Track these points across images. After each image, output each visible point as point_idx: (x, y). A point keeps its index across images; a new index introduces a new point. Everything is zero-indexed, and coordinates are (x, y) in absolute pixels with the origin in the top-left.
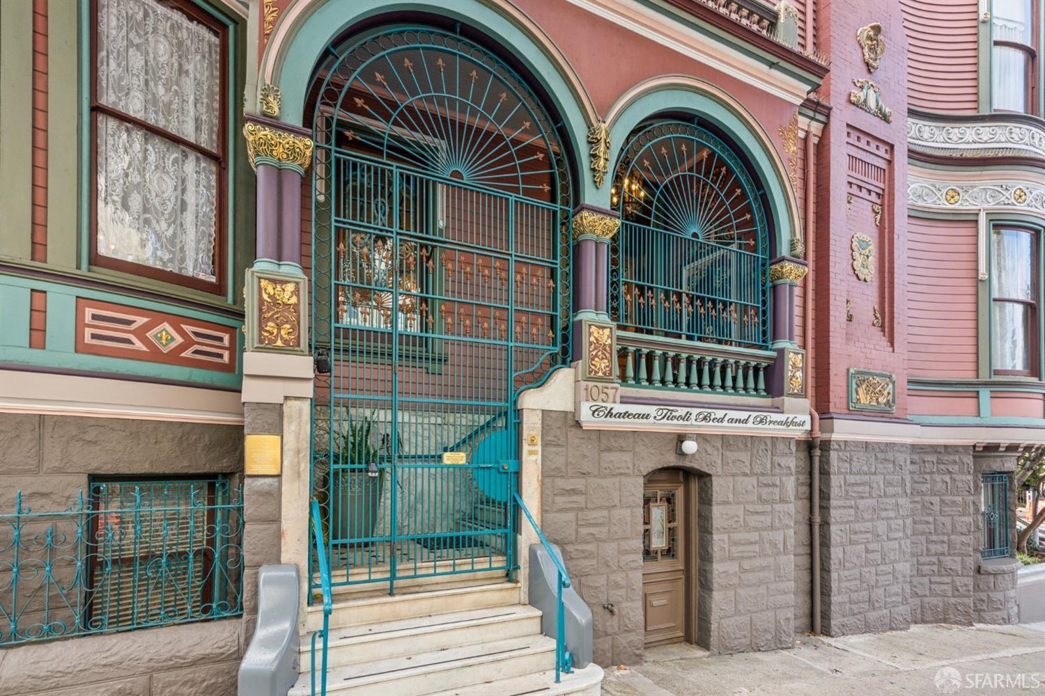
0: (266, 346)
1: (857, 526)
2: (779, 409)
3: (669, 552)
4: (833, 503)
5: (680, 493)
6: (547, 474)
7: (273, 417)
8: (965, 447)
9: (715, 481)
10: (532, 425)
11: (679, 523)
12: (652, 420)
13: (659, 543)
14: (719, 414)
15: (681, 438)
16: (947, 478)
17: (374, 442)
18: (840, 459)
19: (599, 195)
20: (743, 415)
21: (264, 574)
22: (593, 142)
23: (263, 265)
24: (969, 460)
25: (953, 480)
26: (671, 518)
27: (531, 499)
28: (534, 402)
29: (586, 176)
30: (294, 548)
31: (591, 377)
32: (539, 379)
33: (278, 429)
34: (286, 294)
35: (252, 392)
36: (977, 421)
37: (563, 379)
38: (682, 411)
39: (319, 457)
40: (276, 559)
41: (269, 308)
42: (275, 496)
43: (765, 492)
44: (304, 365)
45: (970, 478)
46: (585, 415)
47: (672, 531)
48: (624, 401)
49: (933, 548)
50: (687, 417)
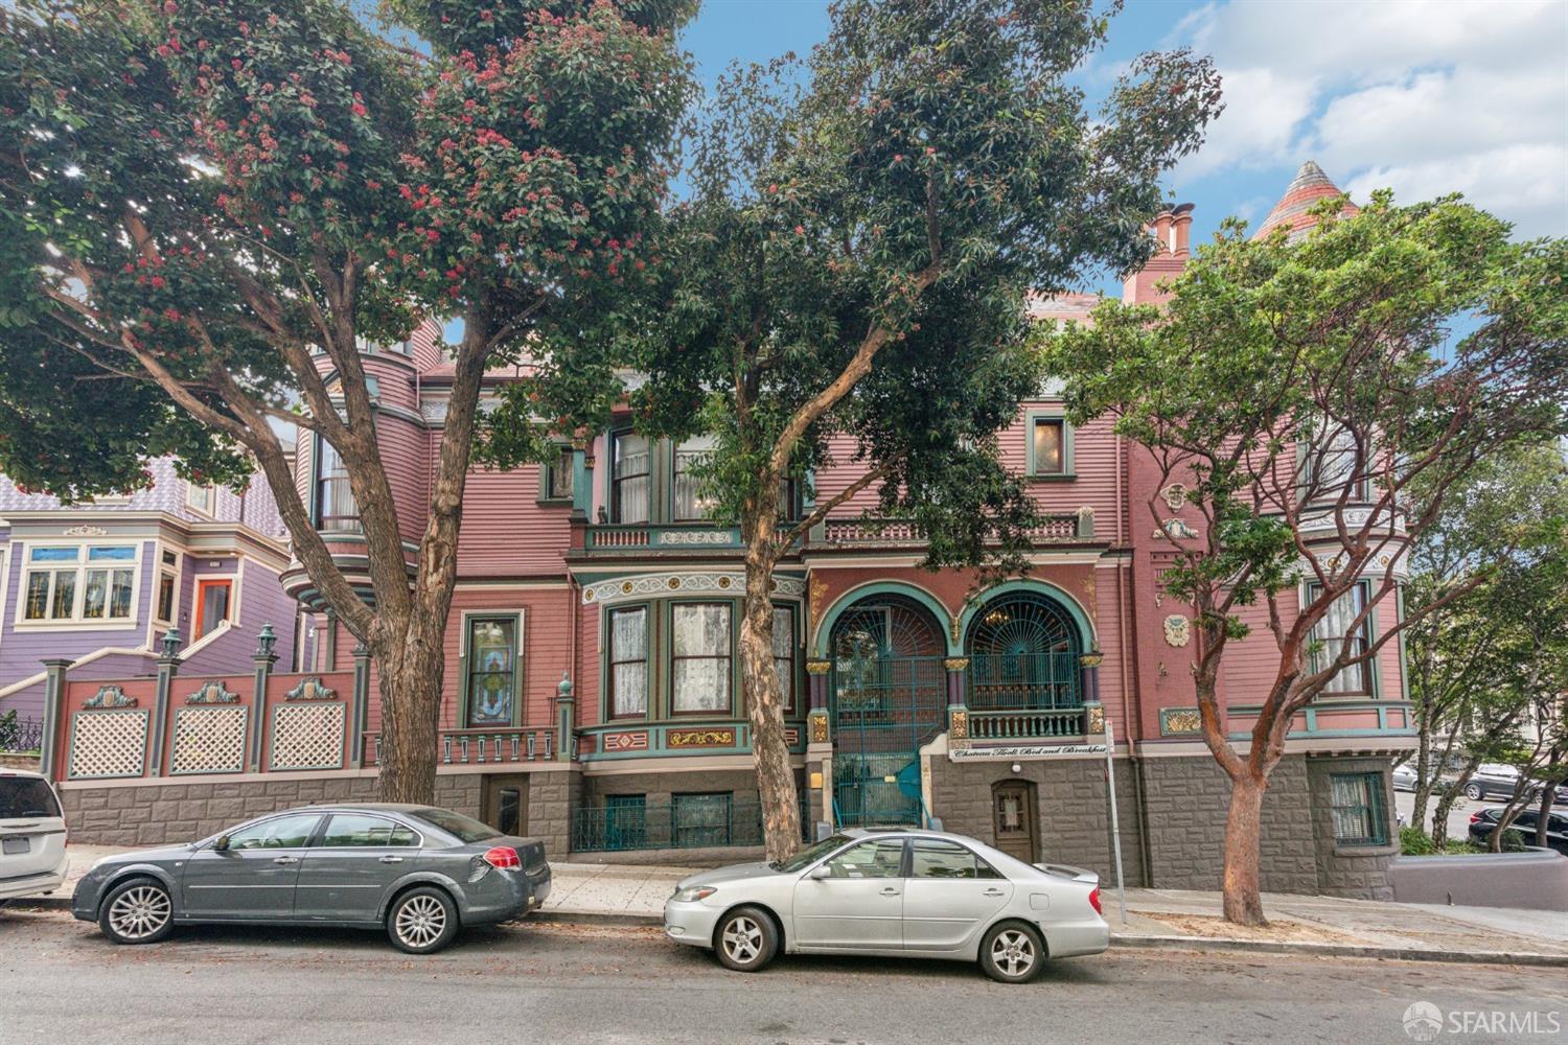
0: (816, 741)
1: (1176, 815)
2: (1084, 742)
3: (1019, 828)
4: (1149, 799)
5: (1025, 793)
6: (934, 785)
7: (819, 767)
8: (1298, 755)
9: (1040, 786)
10: (925, 762)
11: (1025, 811)
12: (992, 754)
13: (1012, 821)
14: (1037, 749)
15: (1012, 763)
16: (1284, 779)
17: (857, 772)
18: (1154, 770)
19: (956, 650)
20: (1055, 748)
21: (819, 825)
22: (952, 626)
23: (813, 711)
24: (1303, 765)
25: (1290, 781)
26: (1019, 807)
27: (927, 799)
28: (926, 751)
29: (950, 642)
30: (828, 816)
31: (955, 737)
32: (929, 740)
33: (820, 771)
34: (822, 721)
35: (811, 758)
36: (1306, 734)
37: (941, 739)
38: (1011, 750)
39: (836, 781)
40: (822, 820)
41: (818, 727)
42: (820, 796)
43: (1079, 793)
44: (829, 746)
45: (1305, 779)
46: (952, 755)
47: (1020, 816)
48: (974, 747)
49: (1275, 834)
50: (1014, 752)
